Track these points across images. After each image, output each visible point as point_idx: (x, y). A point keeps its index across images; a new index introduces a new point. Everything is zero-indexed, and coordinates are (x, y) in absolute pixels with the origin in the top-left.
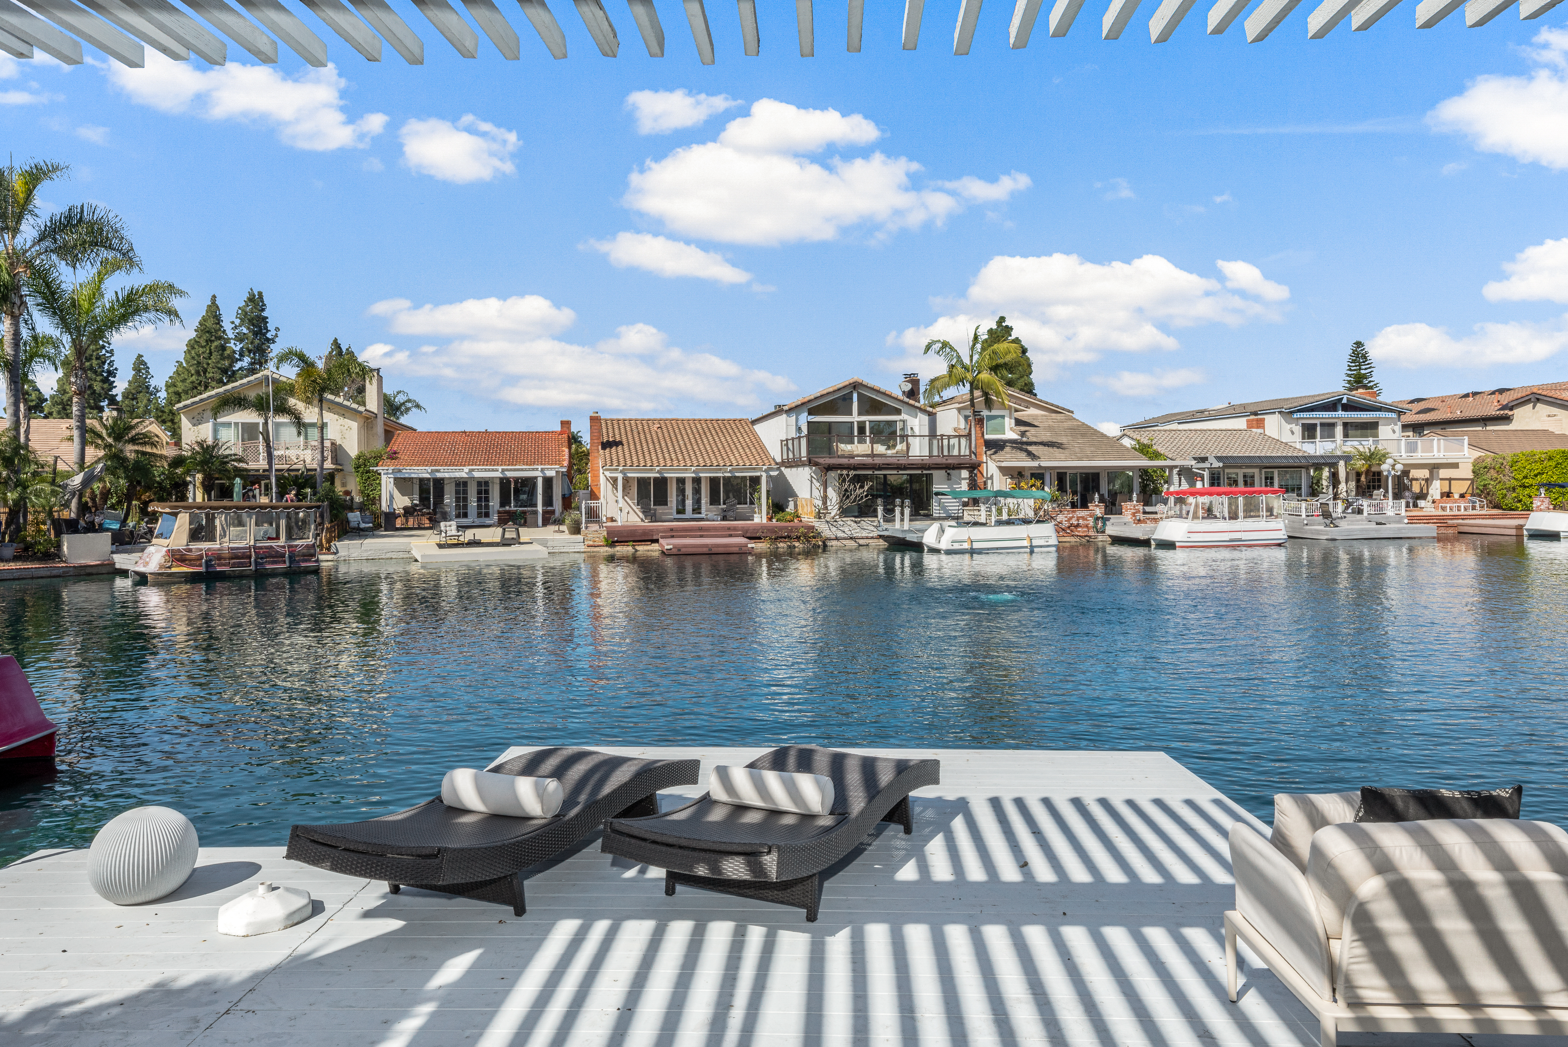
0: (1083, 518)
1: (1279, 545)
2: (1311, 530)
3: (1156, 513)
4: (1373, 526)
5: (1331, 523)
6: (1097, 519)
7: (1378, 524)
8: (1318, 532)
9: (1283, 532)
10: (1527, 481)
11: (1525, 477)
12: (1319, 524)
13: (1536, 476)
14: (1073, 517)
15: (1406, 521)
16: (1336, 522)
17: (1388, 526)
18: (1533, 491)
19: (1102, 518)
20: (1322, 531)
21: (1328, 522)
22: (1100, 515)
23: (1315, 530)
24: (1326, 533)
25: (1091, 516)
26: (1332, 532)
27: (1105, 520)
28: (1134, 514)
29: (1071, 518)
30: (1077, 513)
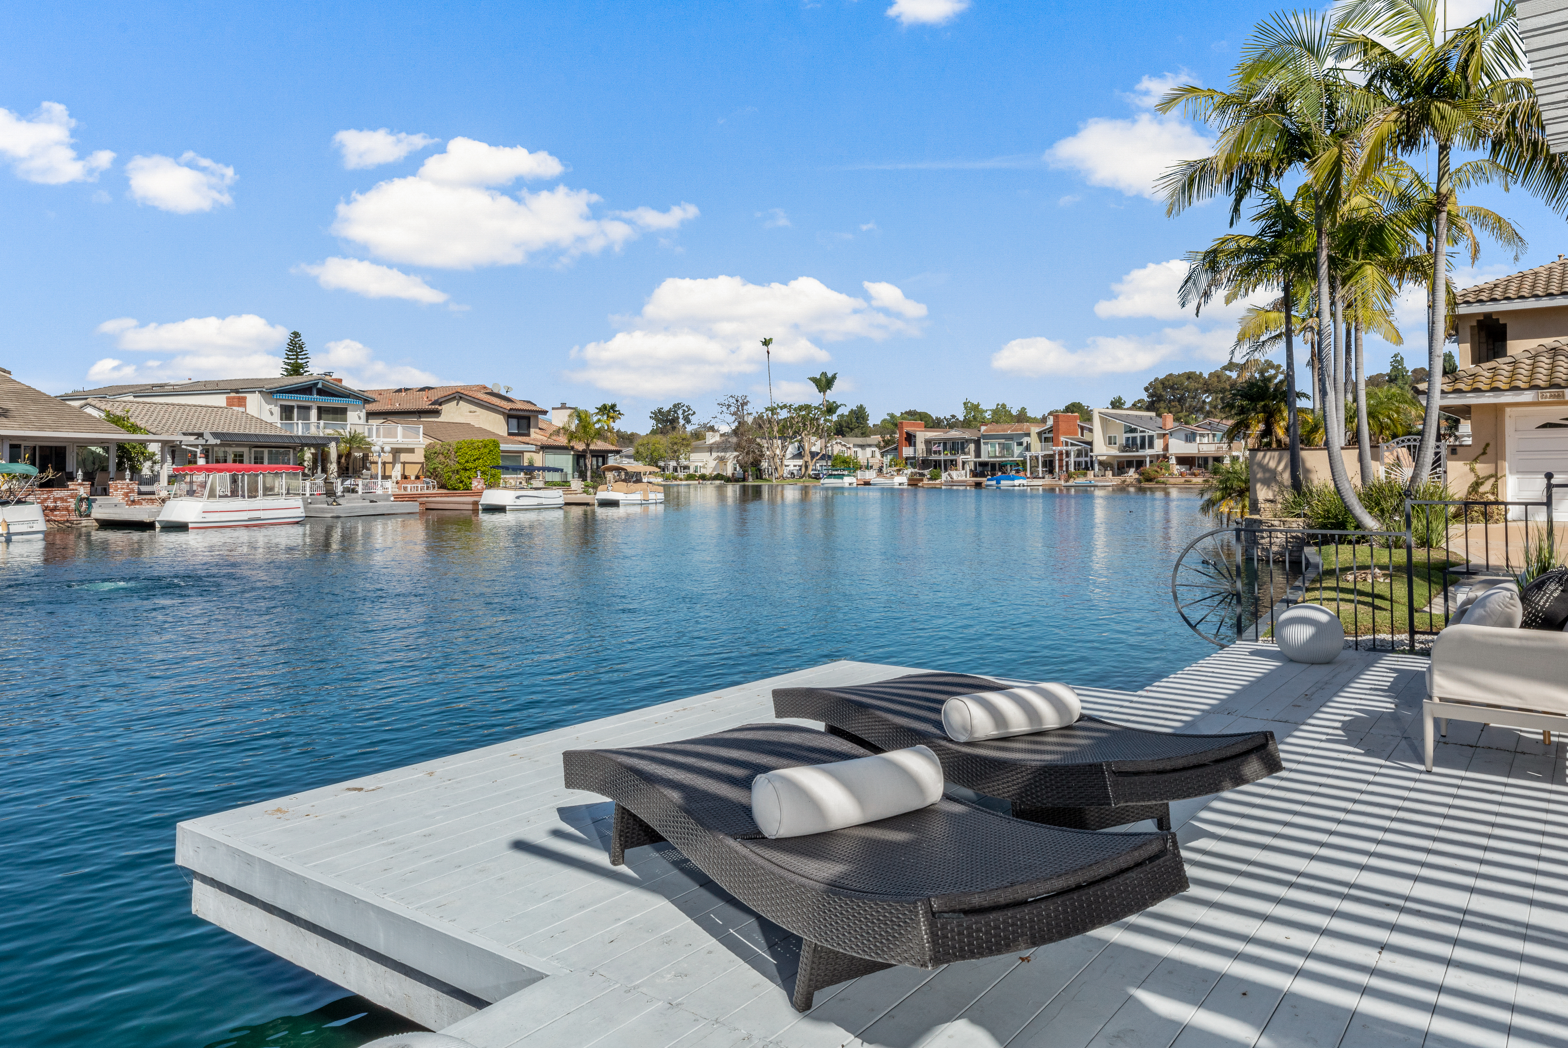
0: (62, 499)
1: (297, 523)
2: (316, 508)
3: (153, 493)
4: (367, 503)
5: (334, 501)
6: (82, 500)
7: (371, 501)
8: (323, 510)
9: (302, 510)
10: (470, 465)
11: (467, 462)
12: (322, 503)
13: (475, 460)
14: (48, 498)
15: (392, 499)
16: (338, 500)
17: (379, 503)
18: (471, 474)
19: (87, 499)
20: (323, 508)
21: (330, 500)
22: (85, 495)
23: (320, 508)
24: (332, 511)
25: (72, 497)
26: (336, 510)
27: (90, 502)
28: (126, 495)
29: (46, 500)
30: (55, 493)
